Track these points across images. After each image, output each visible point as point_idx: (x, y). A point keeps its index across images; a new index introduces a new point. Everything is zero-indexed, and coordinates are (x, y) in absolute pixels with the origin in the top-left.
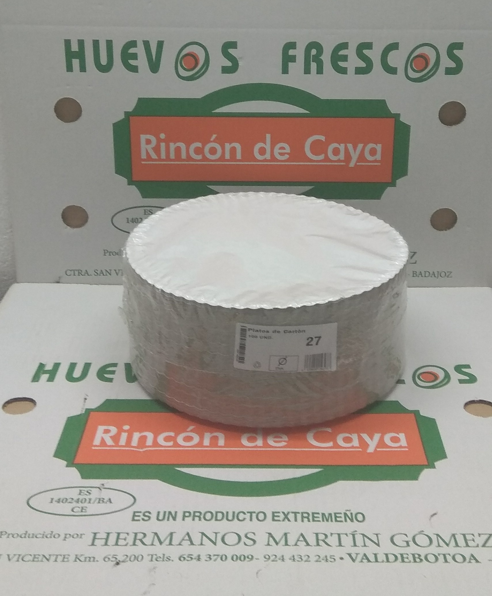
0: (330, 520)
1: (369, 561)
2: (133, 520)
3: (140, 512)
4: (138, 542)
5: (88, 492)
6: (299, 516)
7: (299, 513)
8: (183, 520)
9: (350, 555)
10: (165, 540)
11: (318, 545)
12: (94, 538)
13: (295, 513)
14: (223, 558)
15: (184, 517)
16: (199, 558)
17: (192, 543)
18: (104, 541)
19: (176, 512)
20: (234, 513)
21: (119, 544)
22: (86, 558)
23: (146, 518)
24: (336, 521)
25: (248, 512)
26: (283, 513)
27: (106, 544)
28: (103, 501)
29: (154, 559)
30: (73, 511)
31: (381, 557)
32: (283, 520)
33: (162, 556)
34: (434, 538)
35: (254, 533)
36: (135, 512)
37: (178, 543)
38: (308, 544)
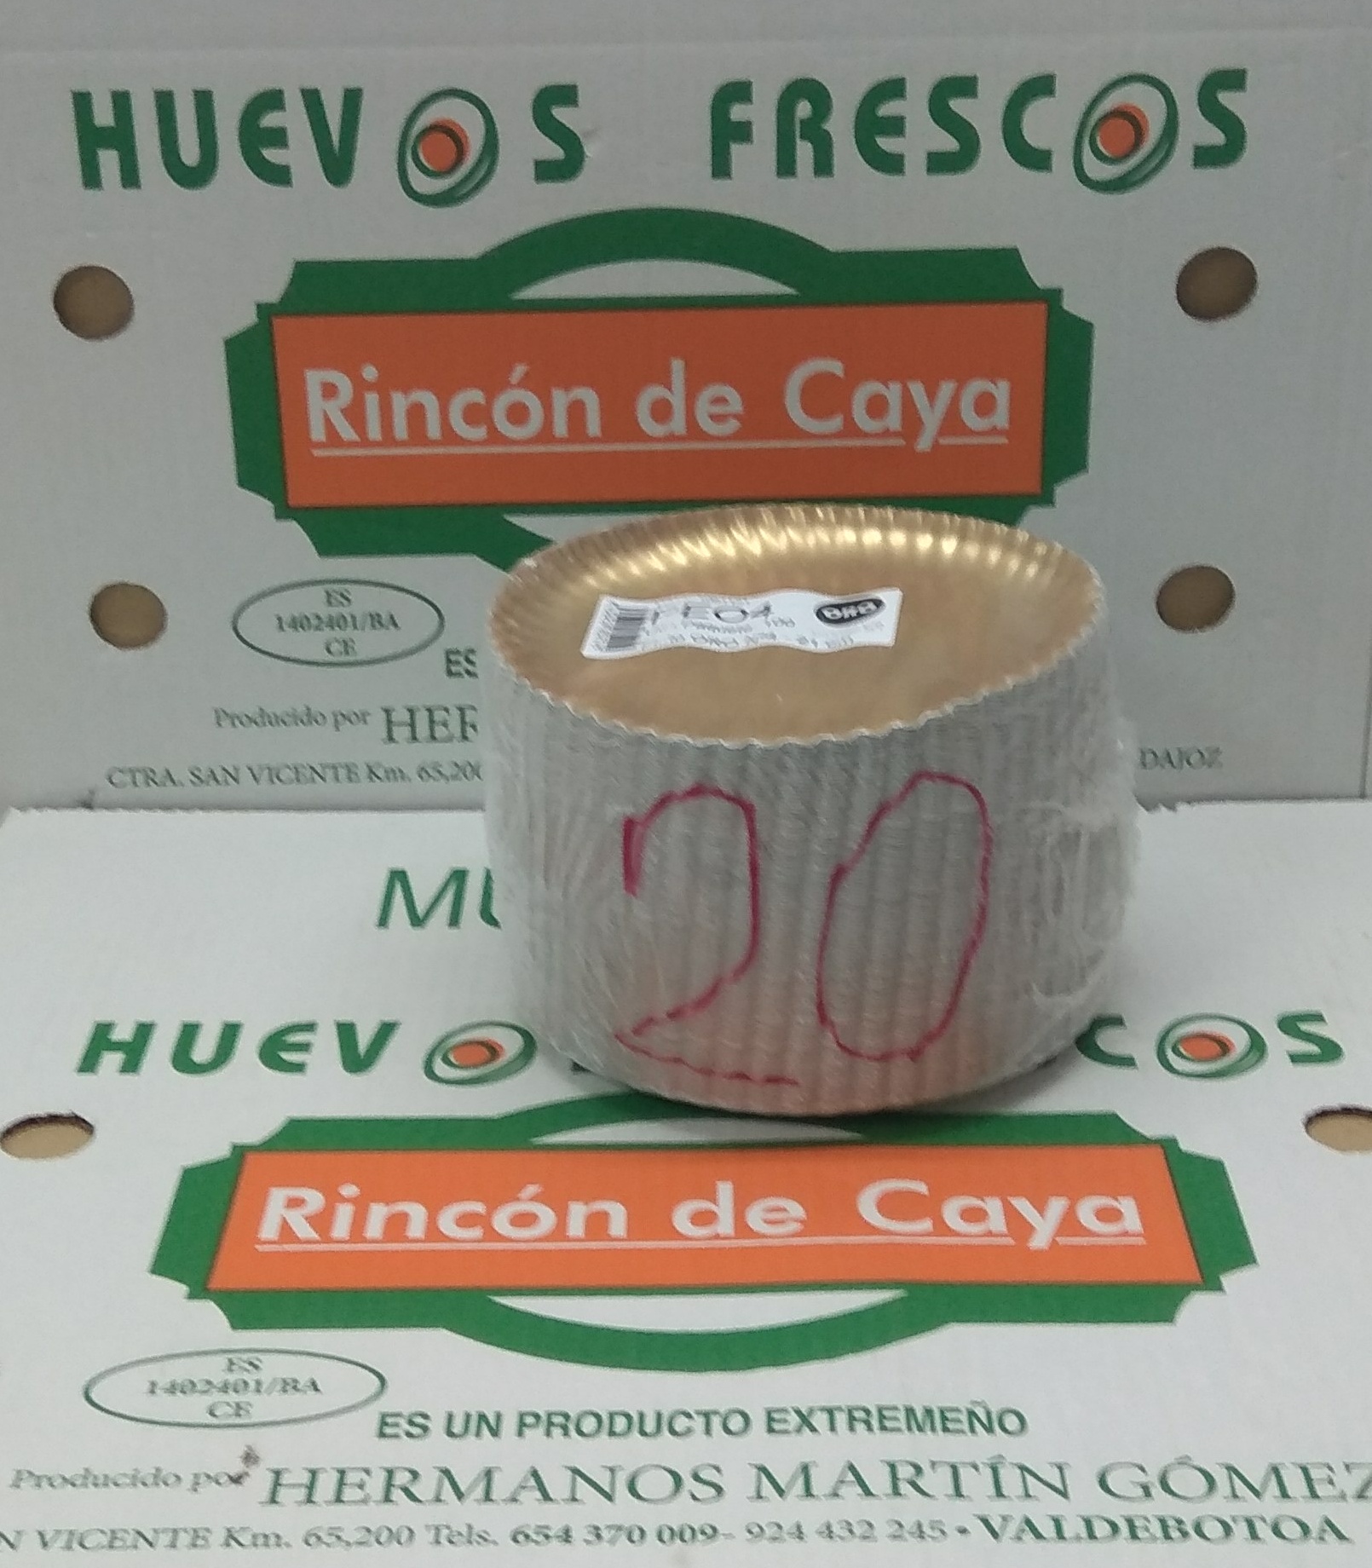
0: (928, 1427)
1: (1038, 1536)
2: (382, 1435)
3: (398, 1415)
4: (397, 1494)
5: (251, 1364)
6: (841, 1419)
7: (840, 1409)
8: (520, 1434)
9: (986, 1522)
10: (471, 1488)
11: (896, 1492)
12: (277, 1484)
13: (830, 1412)
14: (636, 1535)
15: (522, 1425)
16: (566, 1536)
17: (546, 1497)
18: (303, 1492)
19: (499, 1417)
20: (659, 1416)
21: (345, 1499)
22: (255, 1536)
23: (415, 1431)
24: (945, 1429)
25: (698, 1413)
26: (798, 1412)
27: (309, 1500)
28: (295, 1388)
29: (443, 1540)
30: (212, 1414)
31: (1073, 1527)
32: (799, 1430)
33: (464, 1531)
34: (1221, 1476)
35: (718, 1469)
36: (384, 1416)
37: (507, 1495)
38: (868, 1492)
